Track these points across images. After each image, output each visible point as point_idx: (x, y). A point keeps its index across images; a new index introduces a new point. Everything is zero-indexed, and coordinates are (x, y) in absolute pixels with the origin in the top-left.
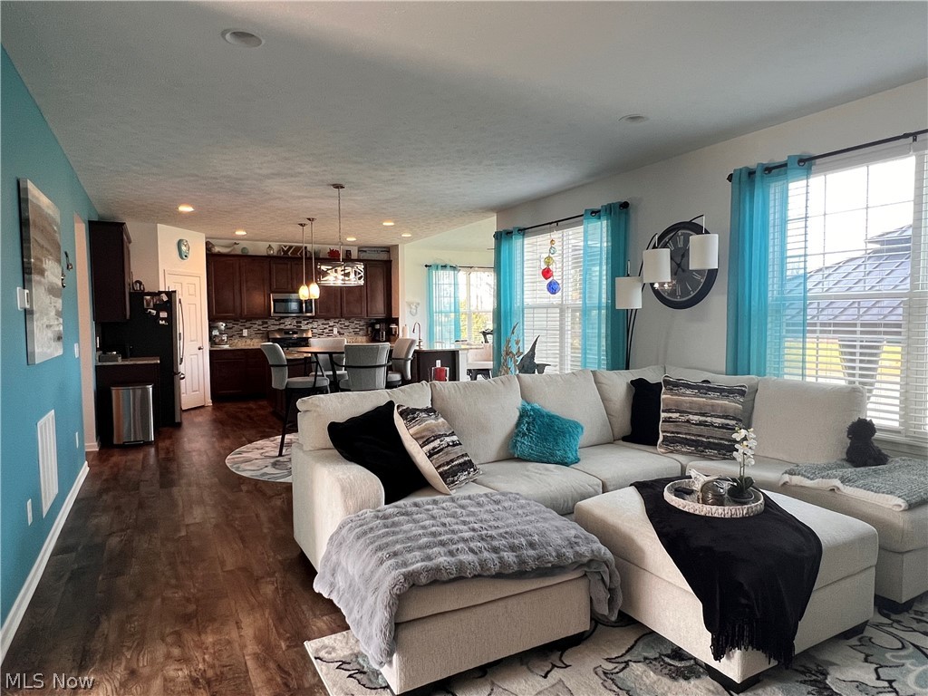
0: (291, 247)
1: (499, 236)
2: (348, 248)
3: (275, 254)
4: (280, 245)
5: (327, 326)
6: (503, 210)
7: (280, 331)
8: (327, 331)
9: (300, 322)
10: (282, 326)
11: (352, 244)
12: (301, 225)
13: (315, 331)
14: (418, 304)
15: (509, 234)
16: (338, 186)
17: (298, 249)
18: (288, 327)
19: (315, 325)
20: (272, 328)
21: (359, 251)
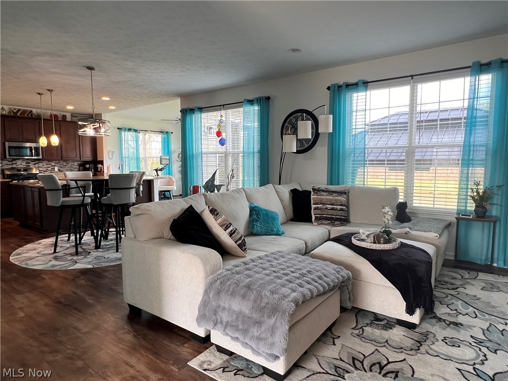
0: (19, 110)
1: (184, 112)
2: (64, 114)
3: (7, 114)
4: (10, 108)
5: (50, 166)
6: (185, 96)
7: (13, 169)
8: (50, 169)
9: (29, 163)
10: (14, 166)
11: (68, 111)
12: (39, 94)
13: (41, 169)
14: (114, 152)
15: (192, 111)
16: (91, 68)
17: (24, 112)
18: (20, 166)
19: (41, 165)
20: (6, 167)
21: (72, 116)
